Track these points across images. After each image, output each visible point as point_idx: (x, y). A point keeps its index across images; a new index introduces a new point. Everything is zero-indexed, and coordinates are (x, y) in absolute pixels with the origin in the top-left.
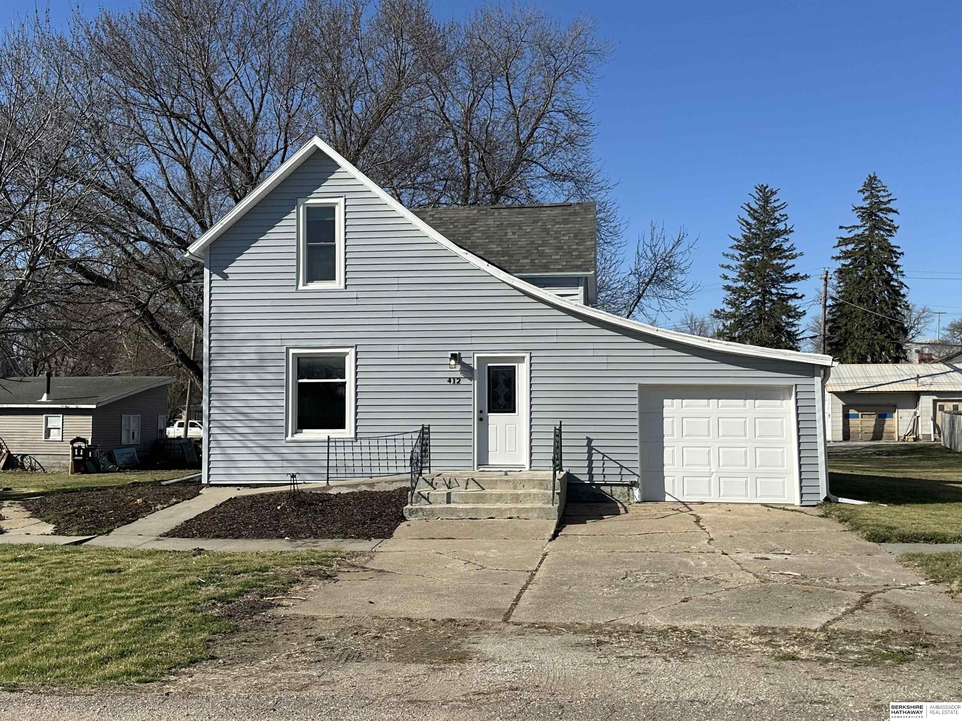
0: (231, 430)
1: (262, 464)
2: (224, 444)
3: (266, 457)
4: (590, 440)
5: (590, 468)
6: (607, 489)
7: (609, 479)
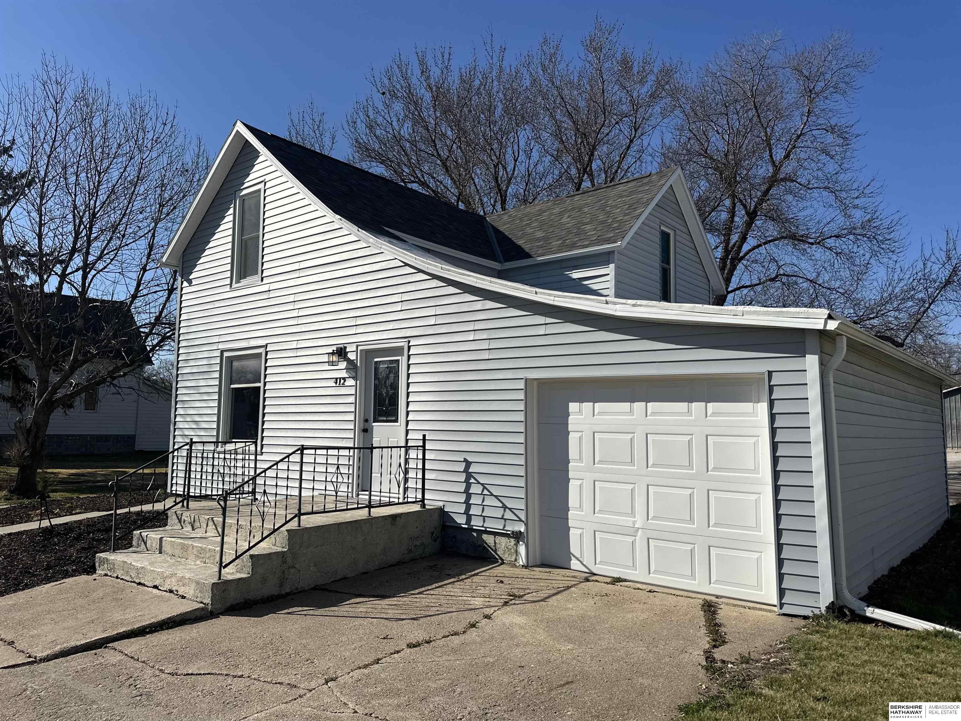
4: (468, 464)
5: (468, 506)
6: (489, 539)
7: (491, 525)
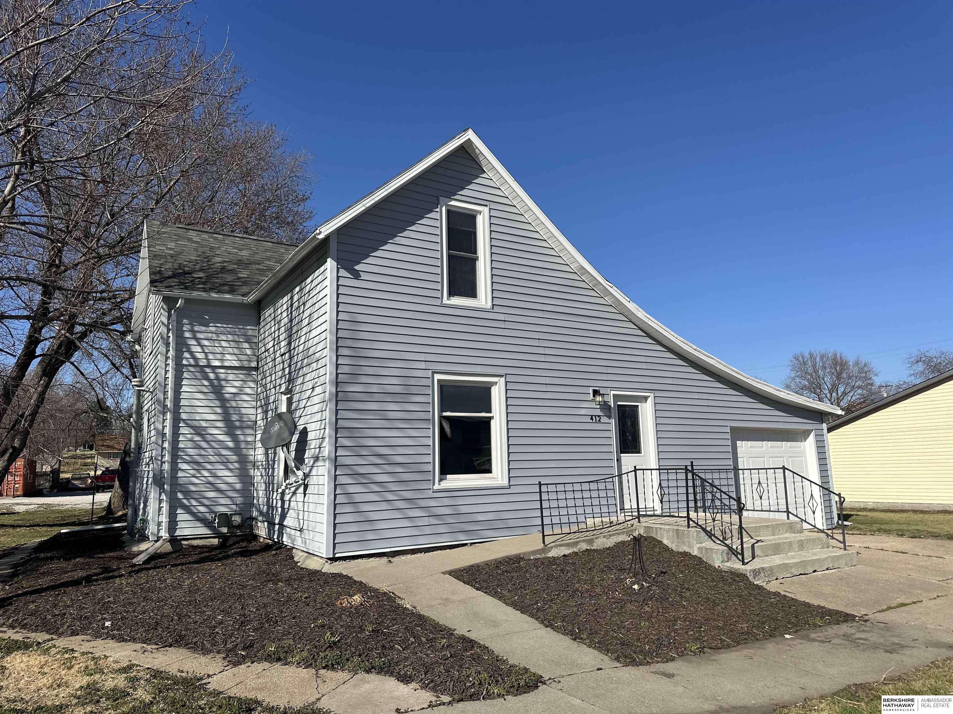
0: (365, 478)
1: (406, 523)
2: (358, 498)
3: (412, 513)
